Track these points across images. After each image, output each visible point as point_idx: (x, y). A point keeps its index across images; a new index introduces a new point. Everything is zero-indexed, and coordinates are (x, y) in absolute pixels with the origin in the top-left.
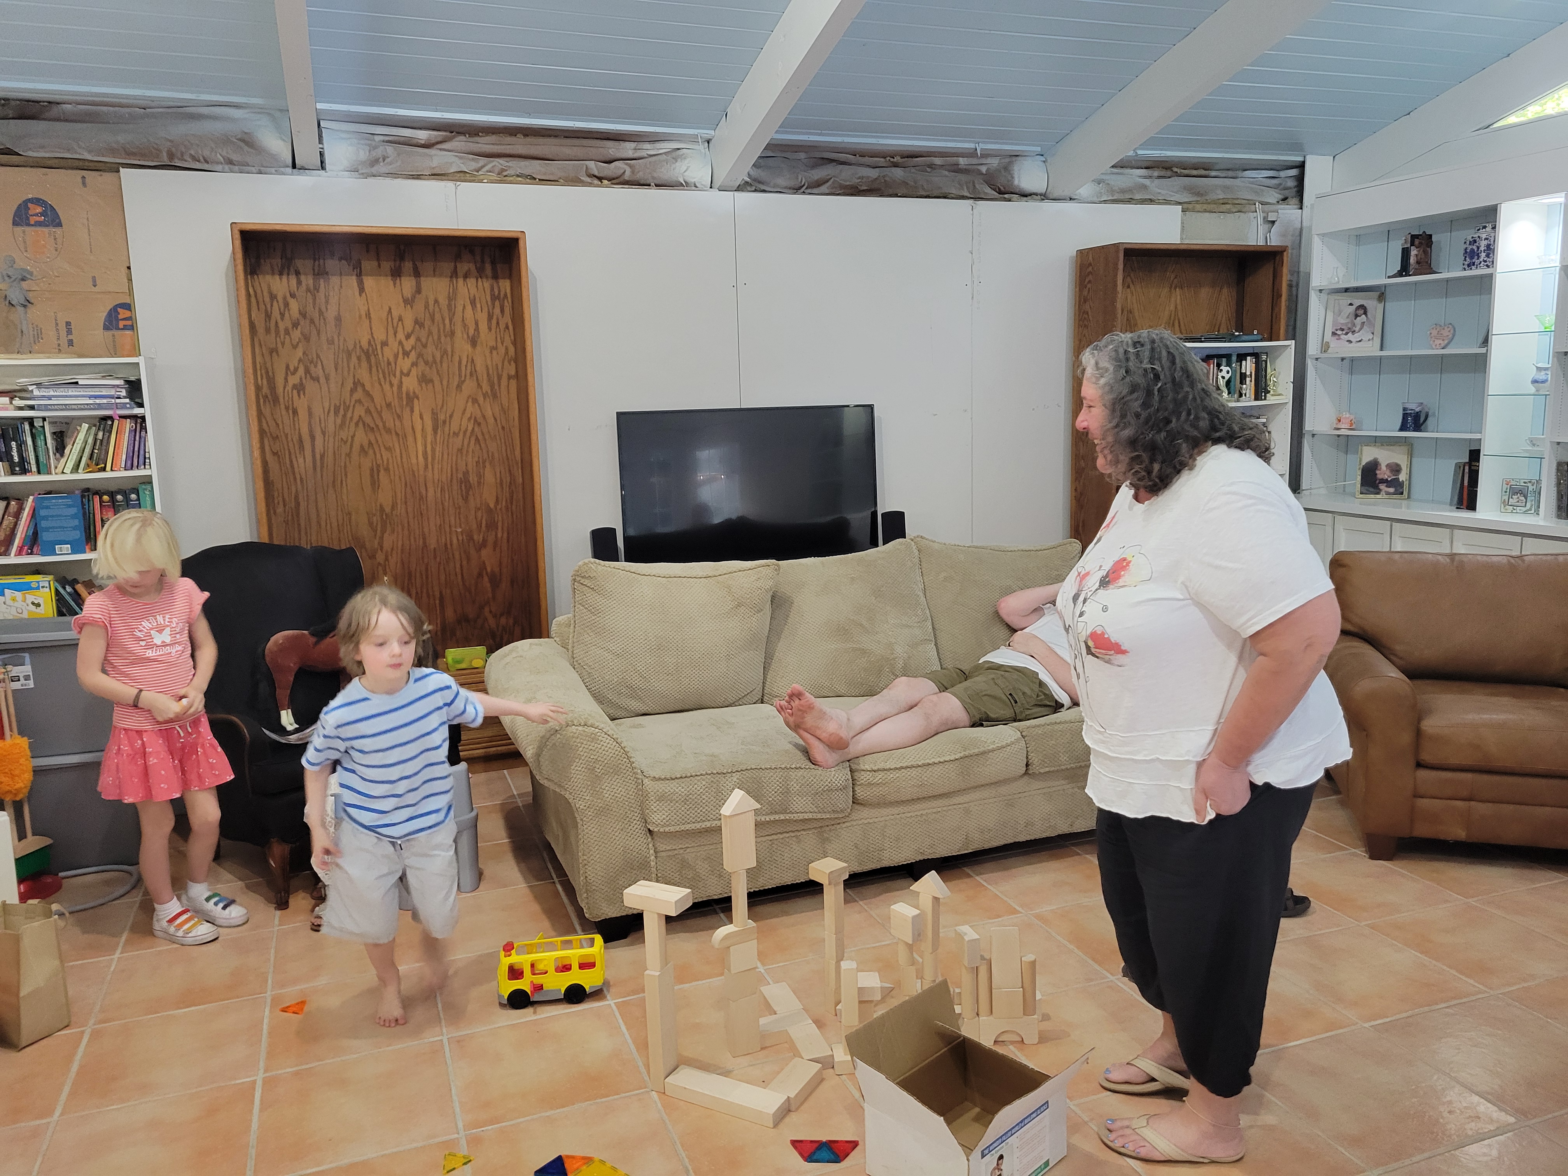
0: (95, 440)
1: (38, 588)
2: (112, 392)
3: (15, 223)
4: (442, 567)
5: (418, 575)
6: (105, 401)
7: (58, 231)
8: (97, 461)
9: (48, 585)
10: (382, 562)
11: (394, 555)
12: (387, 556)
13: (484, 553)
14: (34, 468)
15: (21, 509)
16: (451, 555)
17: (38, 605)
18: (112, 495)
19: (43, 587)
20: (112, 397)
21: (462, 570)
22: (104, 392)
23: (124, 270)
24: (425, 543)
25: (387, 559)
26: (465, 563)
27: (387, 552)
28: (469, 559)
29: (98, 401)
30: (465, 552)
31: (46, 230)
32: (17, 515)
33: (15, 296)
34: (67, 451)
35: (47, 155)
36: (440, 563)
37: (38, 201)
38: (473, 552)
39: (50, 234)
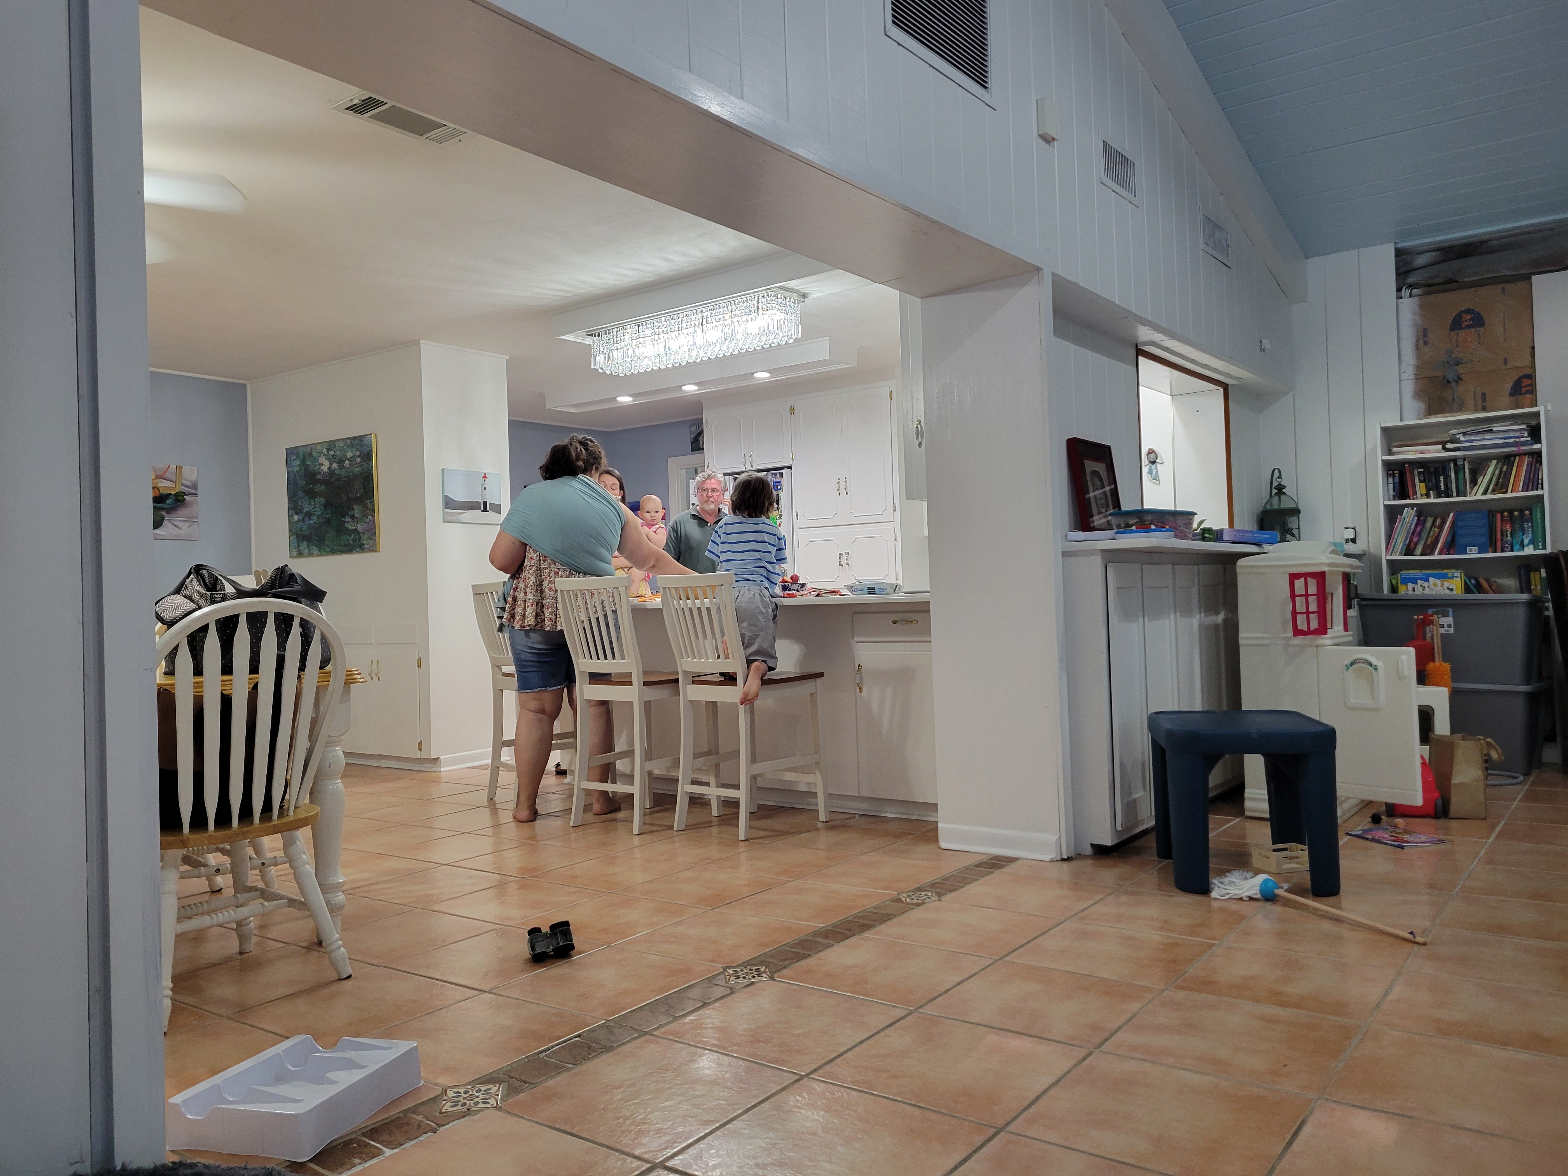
0: (1501, 471)
1: (1452, 577)
2: (1518, 434)
3: (1452, 329)
6: (1512, 440)
7: (1482, 330)
8: (1501, 485)
9: (1459, 575)
14: (1455, 494)
15: (1443, 523)
17: (1451, 590)
18: (1511, 512)
19: (1456, 577)
20: (1517, 437)
22: (1512, 434)
23: (1529, 350)
29: (1507, 441)
31: (1473, 330)
32: (1441, 528)
33: (1451, 376)
34: (1479, 481)
35: (1477, 278)
37: (1468, 311)
39: (1475, 332)
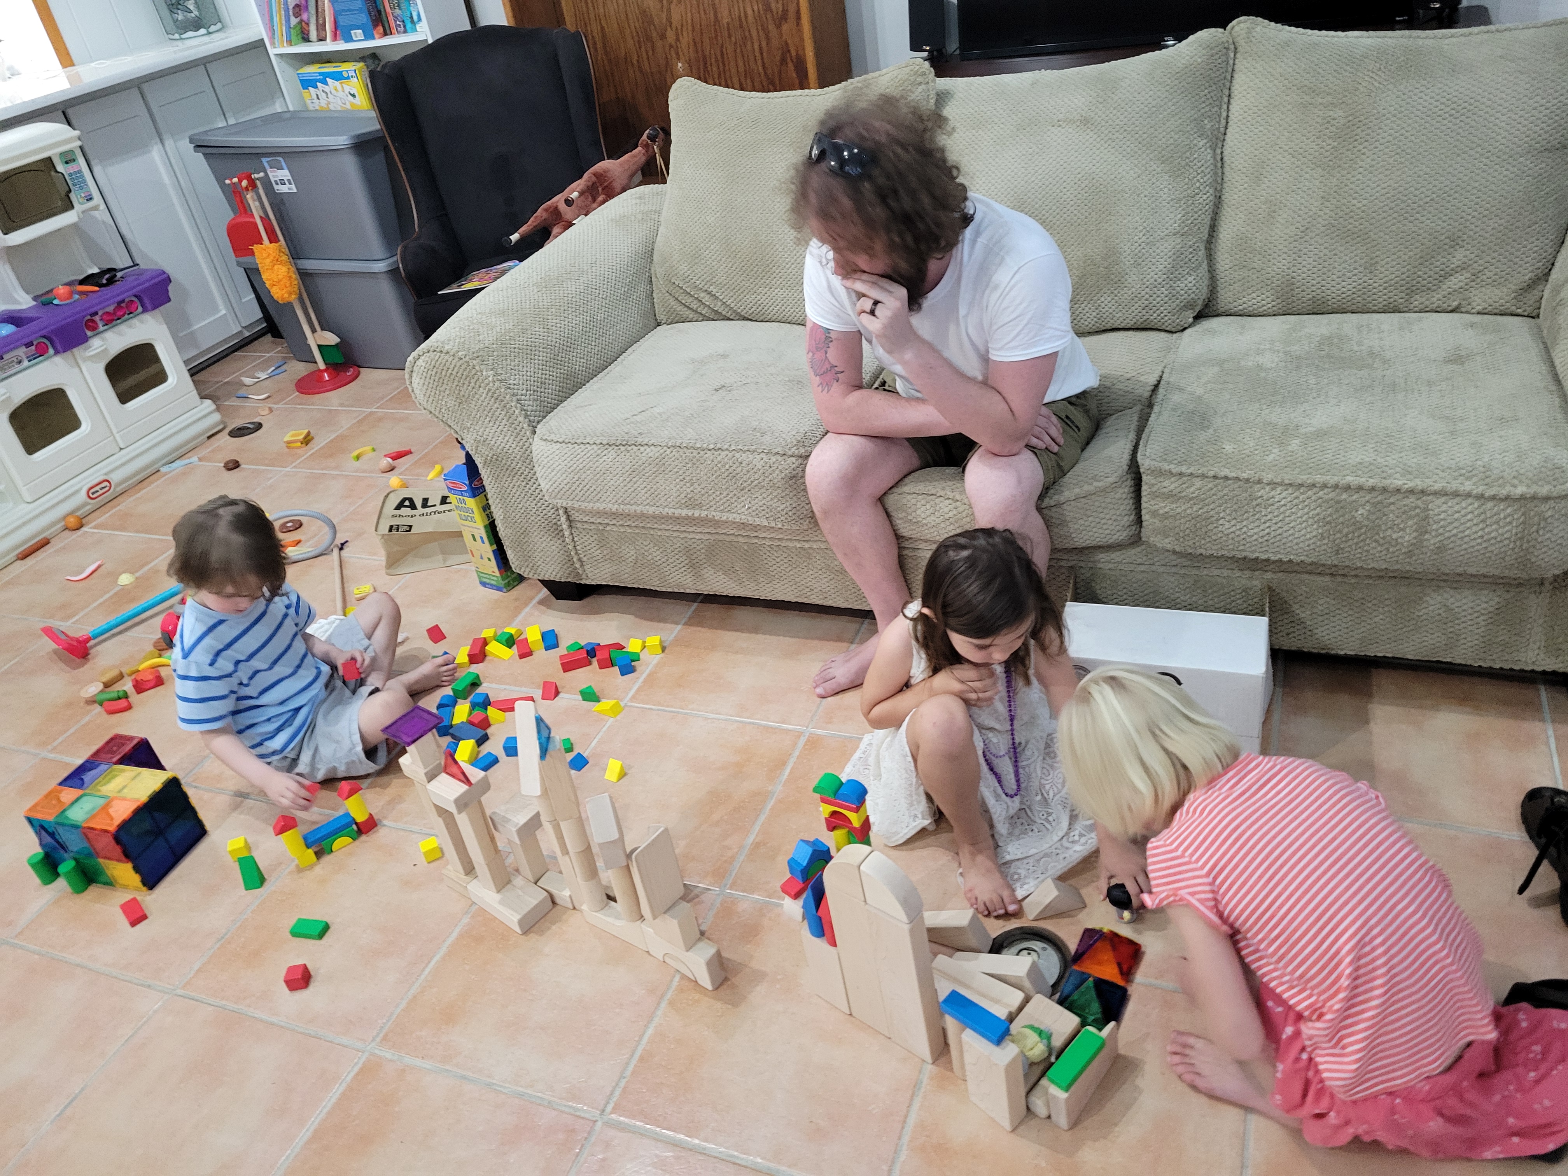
1: (348, 78)
4: (739, 51)
5: (713, 60)
10: (673, 43)
11: (685, 34)
12: (677, 35)
13: (785, 28)
16: (747, 34)
17: (353, 96)
19: (355, 77)
21: (762, 54)
24: (716, 17)
25: (678, 40)
26: (764, 44)
27: (677, 29)
28: (768, 38)
30: (762, 26)
36: (736, 43)
38: (771, 27)
